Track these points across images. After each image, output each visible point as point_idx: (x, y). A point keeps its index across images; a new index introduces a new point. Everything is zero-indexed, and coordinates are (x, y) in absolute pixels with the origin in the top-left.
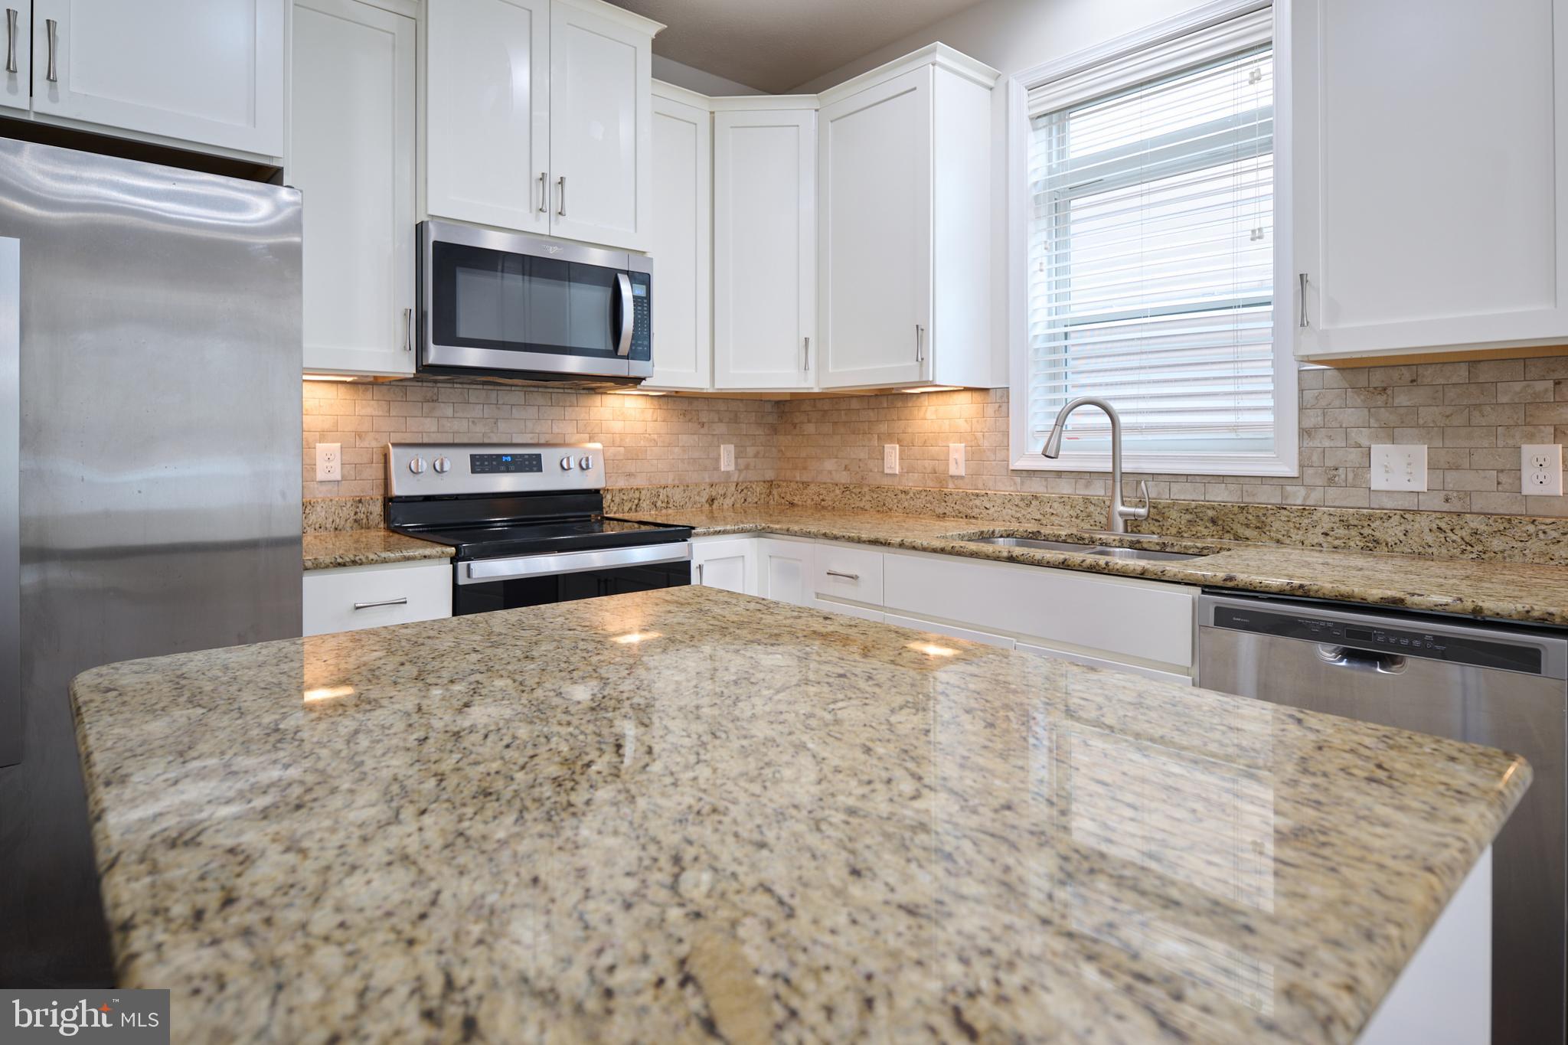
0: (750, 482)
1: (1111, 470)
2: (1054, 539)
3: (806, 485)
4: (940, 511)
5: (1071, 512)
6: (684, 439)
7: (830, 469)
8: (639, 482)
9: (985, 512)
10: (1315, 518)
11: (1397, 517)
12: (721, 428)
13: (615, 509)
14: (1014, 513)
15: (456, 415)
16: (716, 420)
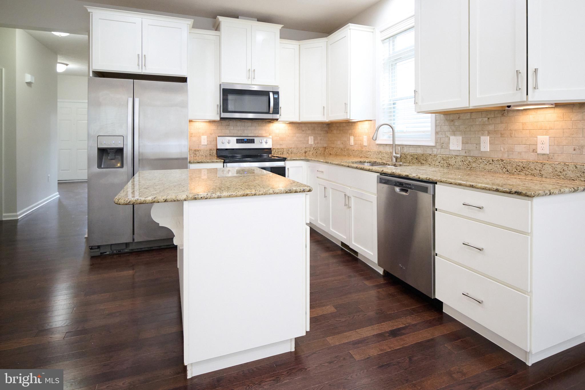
0: (318, 147)
1: (392, 144)
2: (379, 163)
3: (333, 148)
4: (361, 156)
5: (388, 156)
6: (297, 135)
7: (339, 144)
8: (284, 146)
9: (370, 156)
10: (437, 158)
11: (454, 157)
12: (309, 132)
13: (276, 154)
14: (376, 156)
15: (234, 129)
16: (307, 129)
